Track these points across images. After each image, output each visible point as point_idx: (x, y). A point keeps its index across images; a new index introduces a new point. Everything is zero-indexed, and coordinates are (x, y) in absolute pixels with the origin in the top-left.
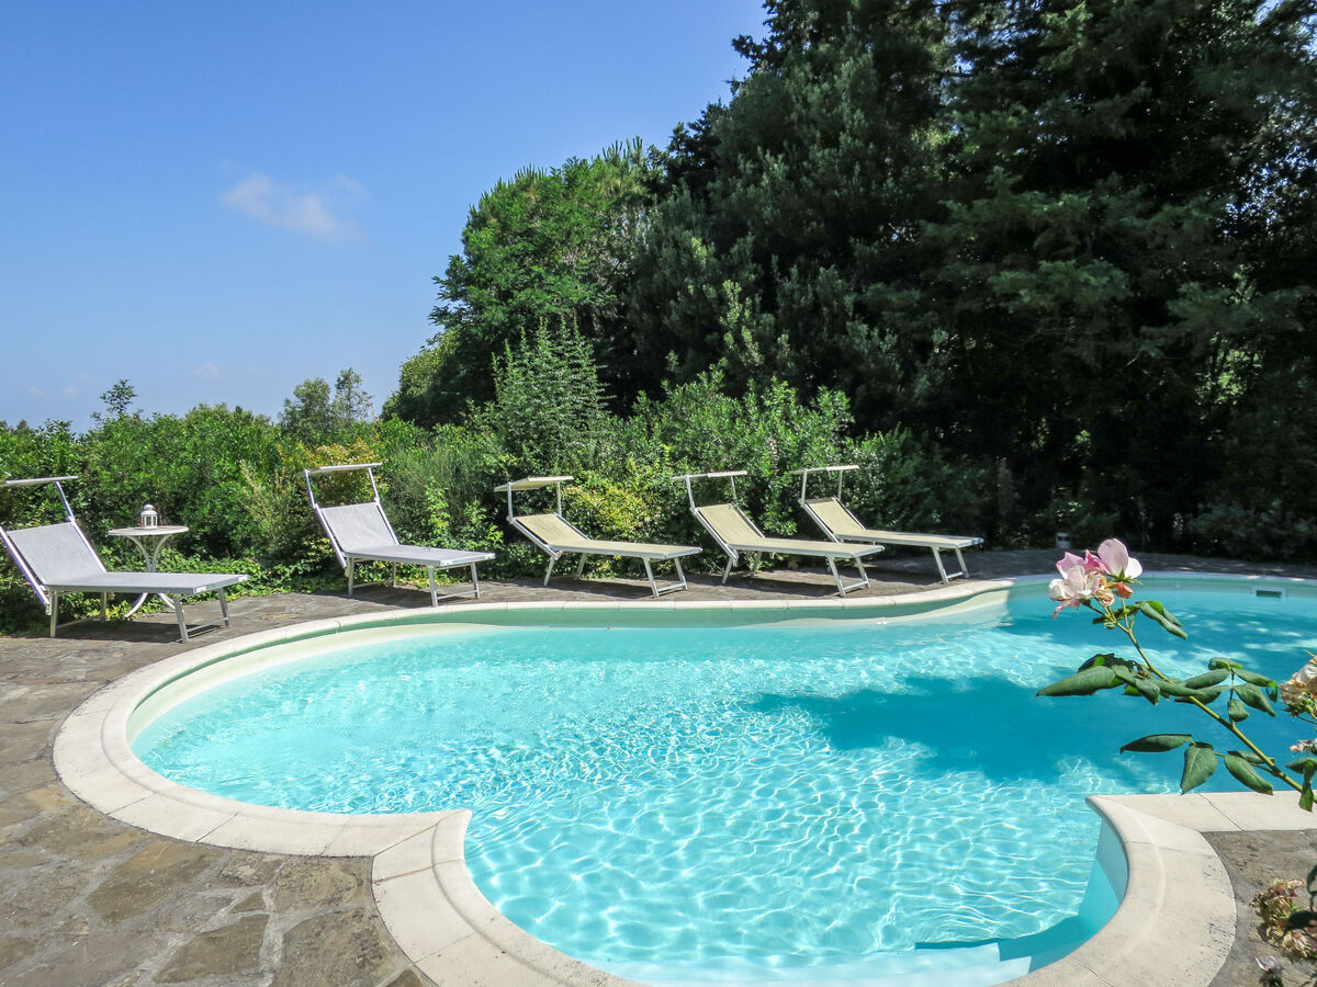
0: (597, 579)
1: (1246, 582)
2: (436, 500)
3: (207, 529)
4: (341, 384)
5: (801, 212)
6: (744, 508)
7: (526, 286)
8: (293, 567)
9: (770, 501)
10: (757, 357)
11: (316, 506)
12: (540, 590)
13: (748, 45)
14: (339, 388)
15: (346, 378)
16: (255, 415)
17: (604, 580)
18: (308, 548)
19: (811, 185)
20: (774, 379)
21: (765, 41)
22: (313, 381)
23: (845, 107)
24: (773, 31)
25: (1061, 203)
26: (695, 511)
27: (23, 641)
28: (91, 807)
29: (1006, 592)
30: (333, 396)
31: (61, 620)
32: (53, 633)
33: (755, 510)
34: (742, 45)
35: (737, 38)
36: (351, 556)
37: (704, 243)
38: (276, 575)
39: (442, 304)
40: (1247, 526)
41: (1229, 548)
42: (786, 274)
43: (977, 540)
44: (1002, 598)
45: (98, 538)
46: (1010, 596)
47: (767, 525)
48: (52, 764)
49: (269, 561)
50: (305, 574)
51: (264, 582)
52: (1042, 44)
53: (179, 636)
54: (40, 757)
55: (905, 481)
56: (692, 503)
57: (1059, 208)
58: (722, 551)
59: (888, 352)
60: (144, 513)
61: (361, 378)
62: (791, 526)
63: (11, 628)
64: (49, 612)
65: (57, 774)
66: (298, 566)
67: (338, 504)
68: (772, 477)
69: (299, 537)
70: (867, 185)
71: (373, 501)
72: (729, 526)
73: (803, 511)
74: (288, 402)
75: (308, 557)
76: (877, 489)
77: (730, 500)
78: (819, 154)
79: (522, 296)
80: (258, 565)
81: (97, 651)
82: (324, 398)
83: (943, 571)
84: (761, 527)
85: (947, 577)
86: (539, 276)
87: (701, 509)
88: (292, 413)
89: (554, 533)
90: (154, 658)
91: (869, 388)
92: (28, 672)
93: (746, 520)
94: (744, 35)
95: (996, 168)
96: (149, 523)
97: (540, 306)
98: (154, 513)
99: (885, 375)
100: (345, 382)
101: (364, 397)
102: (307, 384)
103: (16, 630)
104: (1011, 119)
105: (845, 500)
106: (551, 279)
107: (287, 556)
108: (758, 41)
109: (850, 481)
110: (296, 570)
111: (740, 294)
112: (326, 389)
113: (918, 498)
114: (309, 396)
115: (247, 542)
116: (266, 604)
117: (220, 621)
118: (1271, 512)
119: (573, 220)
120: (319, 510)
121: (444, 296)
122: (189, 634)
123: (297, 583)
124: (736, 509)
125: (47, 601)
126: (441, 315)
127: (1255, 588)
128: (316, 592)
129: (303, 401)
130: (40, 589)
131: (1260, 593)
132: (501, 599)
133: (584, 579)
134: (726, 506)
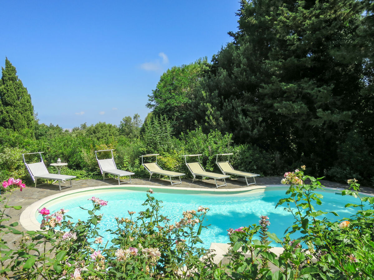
0: (164, 180)
1: (332, 190)
2: (126, 158)
3: (75, 163)
4: (135, 118)
5: (231, 84)
6: (201, 164)
7: (170, 98)
8: (93, 173)
9: (208, 162)
10: (215, 123)
11: (97, 159)
12: (148, 182)
13: (232, 34)
14: (134, 119)
15: (136, 116)
16: (113, 125)
17: (165, 180)
18: (97, 169)
19: (234, 77)
20: (216, 129)
21: (236, 33)
22: (127, 117)
23: (242, 58)
24: (239, 29)
25: (289, 87)
26: (187, 164)
27: (29, 188)
28: (22, 226)
29: (264, 189)
30: (132, 120)
31: (37, 184)
32: (35, 187)
33: (204, 164)
34: (230, 34)
35: (229, 32)
36: (104, 172)
37: (206, 92)
38: (89, 175)
39: (149, 102)
40: (341, 174)
41: (336, 179)
42: (225, 101)
43: (259, 175)
44: (263, 191)
45: (48, 166)
46: (265, 190)
47: (207, 168)
48: (20, 217)
49: (88, 171)
50: (96, 175)
51: (86, 176)
52: (288, 44)
53: (59, 189)
54: (18, 215)
55: (247, 158)
56: (186, 162)
57: (289, 88)
58: (192, 175)
59: (247, 123)
60: (58, 160)
61: (140, 116)
62: (212, 169)
63: (28, 185)
64: (35, 182)
65: (19, 219)
66: (95, 173)
67: (103, 159)
68: (209, 156)
69: (95, 166)
70: (247, 78)
71: (112, 158)
72: (196, 169)
73: (216, 165)
74: (121, 122)
75: (97, 171)
76: (239, 159)
77: (198, 162)
78: (236, 69)
79: (168, 101)
80: (85, 172)
81: (42, 191)
82: (130, 121)
83: (247, 183)
84: (205, 169)
85: (248, 184)
86: (174, 96)
87: (188, 164)
88: (122, 125)
89: (153, 168)
90: (52, 194)
91: (243, 132)
92: (26, 196)
93: (201, 167)
94: (231, 31)
95: (274, 77)
96: (59, 163)
97: (173, 104)
98: (60, 160)
99: (247, 129)
100: (136, 117)
101: (141, 121)
102: (126, 117)
103: (29, 185)
104: (280, 63)
105: (230, 162)
106: (177, 97)
107: (92, 170)
108: (234, 33)
109: (231, 157)
110: (94, 174)
111: (211, 107)
112: (131, 119)
113: (250, 162)
114: (126, 121)
115: (84, 166)
116: (84, 182)
117: (70, 186)
118: (347, 171)
119: (182, 81)
120: (98, 161)
121: (150, 100)
122: (61, 189)
123: (94, 177)
124: (199, 164)
125: (34, 180)
126: (149, 105)
127: (335, 192)
128: (97, 179)
129: (125, 122)
130: (33, 177)
131: (336, 193)
132: (136, 184)
133: (161, 179)
134: (196, 163)
